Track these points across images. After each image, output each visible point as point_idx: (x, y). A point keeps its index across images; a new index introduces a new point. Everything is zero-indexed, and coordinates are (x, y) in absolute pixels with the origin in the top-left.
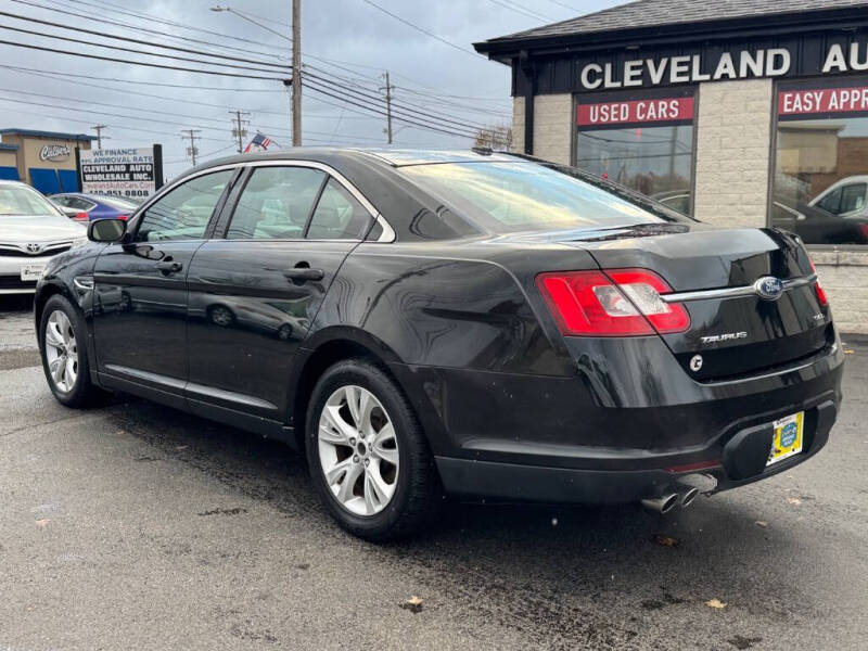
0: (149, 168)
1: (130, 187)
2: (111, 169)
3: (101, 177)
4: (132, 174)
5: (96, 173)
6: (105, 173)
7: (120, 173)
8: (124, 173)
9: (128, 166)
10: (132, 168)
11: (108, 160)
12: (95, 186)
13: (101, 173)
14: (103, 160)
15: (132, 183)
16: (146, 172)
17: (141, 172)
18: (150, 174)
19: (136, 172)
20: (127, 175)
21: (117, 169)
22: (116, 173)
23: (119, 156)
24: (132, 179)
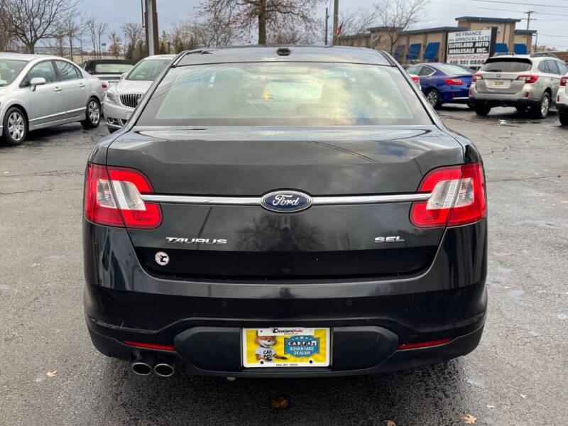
0: (487, 44)
1: (474, 57)
2: (465, 46)
3: (458, 51)
4: (476, 48)
5: (456, 48)
6: (461, 48)
7: (469, 48)
8: (471, 48)
9: (474, 43)
10: (477, 45)
11: (464, 39)
12: (454, 58)
13: (458, 48)
14: (460, 39)
15: (476, 55)
16: (485, 47)
17: (482, 47)
18: (487, 48)
19: (479, 47)
20: (473, 49)
21: (468, 45)
22: (466, 48)
23: (470, 36)
24: (475, 52)
